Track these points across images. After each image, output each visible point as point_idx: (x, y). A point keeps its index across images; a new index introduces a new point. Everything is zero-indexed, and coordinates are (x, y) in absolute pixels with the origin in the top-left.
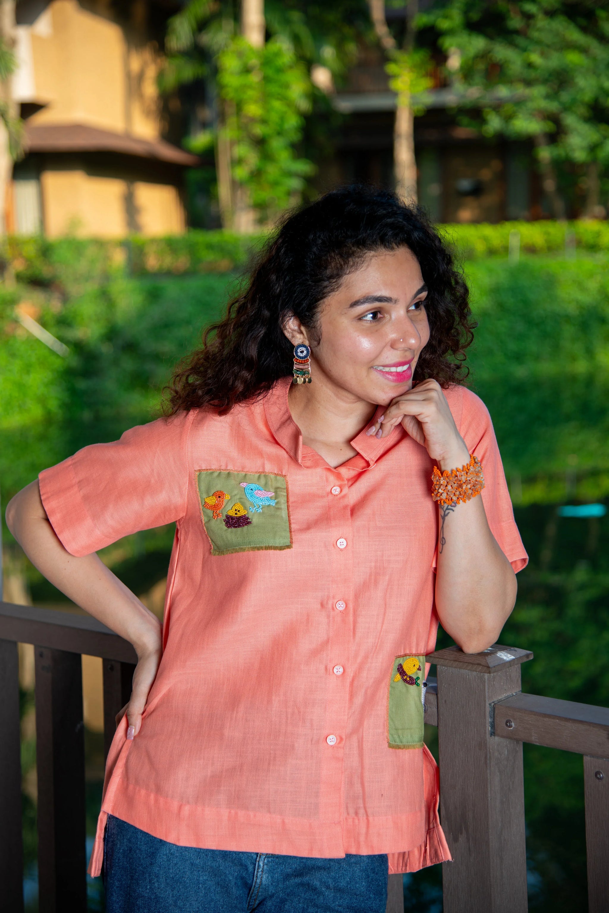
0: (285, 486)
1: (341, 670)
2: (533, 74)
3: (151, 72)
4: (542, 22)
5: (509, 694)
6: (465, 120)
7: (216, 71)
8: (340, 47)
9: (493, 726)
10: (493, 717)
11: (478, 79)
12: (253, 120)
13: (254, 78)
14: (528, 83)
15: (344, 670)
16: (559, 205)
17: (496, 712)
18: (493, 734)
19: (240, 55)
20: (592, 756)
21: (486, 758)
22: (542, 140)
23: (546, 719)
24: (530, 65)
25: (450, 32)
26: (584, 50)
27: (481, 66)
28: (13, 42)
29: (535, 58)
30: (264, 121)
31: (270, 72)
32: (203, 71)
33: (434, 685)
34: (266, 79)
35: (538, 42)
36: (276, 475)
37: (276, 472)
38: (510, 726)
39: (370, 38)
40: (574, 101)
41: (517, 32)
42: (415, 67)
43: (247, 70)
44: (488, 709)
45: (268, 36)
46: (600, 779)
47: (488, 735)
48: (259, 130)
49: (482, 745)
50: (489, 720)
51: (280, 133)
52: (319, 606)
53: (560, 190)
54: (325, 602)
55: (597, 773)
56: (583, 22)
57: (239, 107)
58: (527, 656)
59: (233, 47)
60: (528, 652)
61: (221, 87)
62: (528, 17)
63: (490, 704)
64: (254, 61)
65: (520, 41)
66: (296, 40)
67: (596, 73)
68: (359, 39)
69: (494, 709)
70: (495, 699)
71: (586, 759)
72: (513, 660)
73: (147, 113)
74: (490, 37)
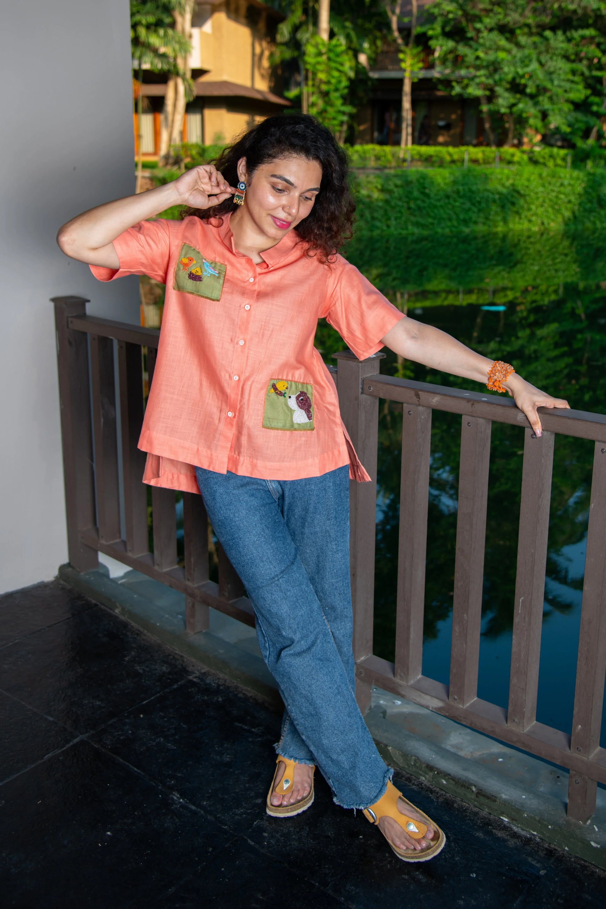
0: (225, 270)
1: (238, 378)
2: (478, 62)
3: (267, 53)
4: (485, 34)
5: (372, 374)
6: (440, 87)
7: (304, 54)
8: (373, 43)
9: (362, 389)
10: (363, 385)
11: (449, 64)
12: (321, 81)
13: (324, 58)
14: (478, 68)
15: (239, 378)
16: (492, 137)
17: (364, 382)
18: (362, 393)
19: (316, 46)
20: (407, 403)
21: (358, 405)
22: (483, 101)
23: (387, 386)
24: (478, 58)
25: (436, 37)
26: (509, 52)
27: (451, 57)
28: (190, 36)
29: (481, 54)
30: (328, 83)
31: (332, 55)
32: (296, 54)
33: (336, 370)
34: (329, 59)
35: (483, 45)
36: (222, 264)
37: (222, 262)
38: (370, 389)
39: (390, 38)
40: (501, 80)
41: (471, 39)
42: (414, 56)
43: (320, 54)
44: (360, 381)
45: (332, 35)
46: (410, 414)
47: (360, 394)
48: (324, 87)
49: (357, 398)
50: (361, 386)
51: (336, 90)
52: (230, 340)
53: (493, 129)
54: (233, 339)
55: (409, 411)
56: (508, 35)
57: (314, 74)
58: (383, 356)
59: (313, 42)
60: (384, 354)
61: (305, 63)
62: (478, 31)
63: (362, 379)
64: (324, 50)
65: (472, 43)
66: (348, 37)
67: (514, 65)
68: (384, 38)
69: (363, 381)
70: (365, 376)
71: (405, 405)
72: (375, 357)
73: (263, 76)
74: (457, 42)
